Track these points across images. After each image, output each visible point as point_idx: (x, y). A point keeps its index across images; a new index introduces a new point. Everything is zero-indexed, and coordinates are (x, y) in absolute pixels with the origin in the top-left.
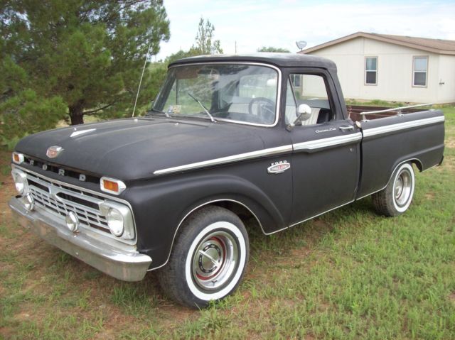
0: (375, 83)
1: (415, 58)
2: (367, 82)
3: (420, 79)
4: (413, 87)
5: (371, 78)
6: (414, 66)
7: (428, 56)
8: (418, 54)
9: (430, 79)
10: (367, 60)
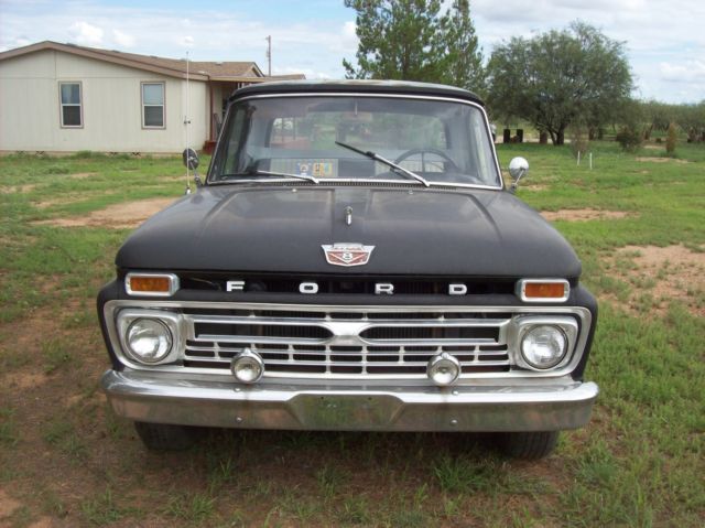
0: (79, 124)
1: (145, 84)
2: (65, 124)
3: (154, 116)
4: (143, 129)
5: (72, 116)
6: (143, 96)
7: (164, 82)
8: (147, 78)
9: (170, 116)
10: (63, 87)
